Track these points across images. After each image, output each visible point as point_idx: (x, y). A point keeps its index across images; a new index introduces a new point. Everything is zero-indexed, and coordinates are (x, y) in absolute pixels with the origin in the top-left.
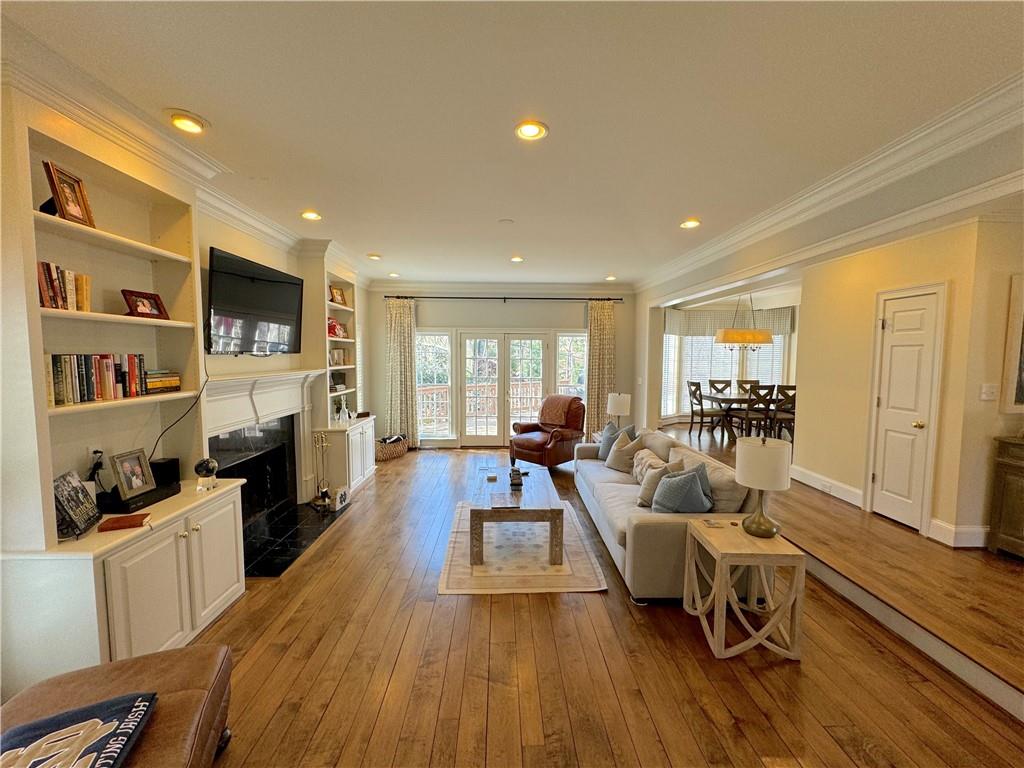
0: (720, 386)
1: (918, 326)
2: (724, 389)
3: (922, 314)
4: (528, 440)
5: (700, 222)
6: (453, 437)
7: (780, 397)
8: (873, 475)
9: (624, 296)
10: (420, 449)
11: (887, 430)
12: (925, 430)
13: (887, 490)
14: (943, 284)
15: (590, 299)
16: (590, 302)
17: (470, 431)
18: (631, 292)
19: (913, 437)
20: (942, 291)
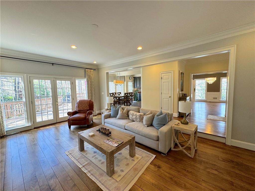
0: (119, 94)
1: (168, 78)
2: (120, 94)
3: (169, 76)
4: (76, 117)
5: (142, 48)
6: (29, 124)
7: (129, 95)
8: (161, 108)
9: (96, 68)
10: (6, 136)
11: (163, 98)
12: (171, 97)
13: (164, 110)
14: (172, 71)
15: (86, 68)
16: (86, 69)
17: (39, 119)
18: (97, 68)
19: (168, 99)
20: (172, 72)
